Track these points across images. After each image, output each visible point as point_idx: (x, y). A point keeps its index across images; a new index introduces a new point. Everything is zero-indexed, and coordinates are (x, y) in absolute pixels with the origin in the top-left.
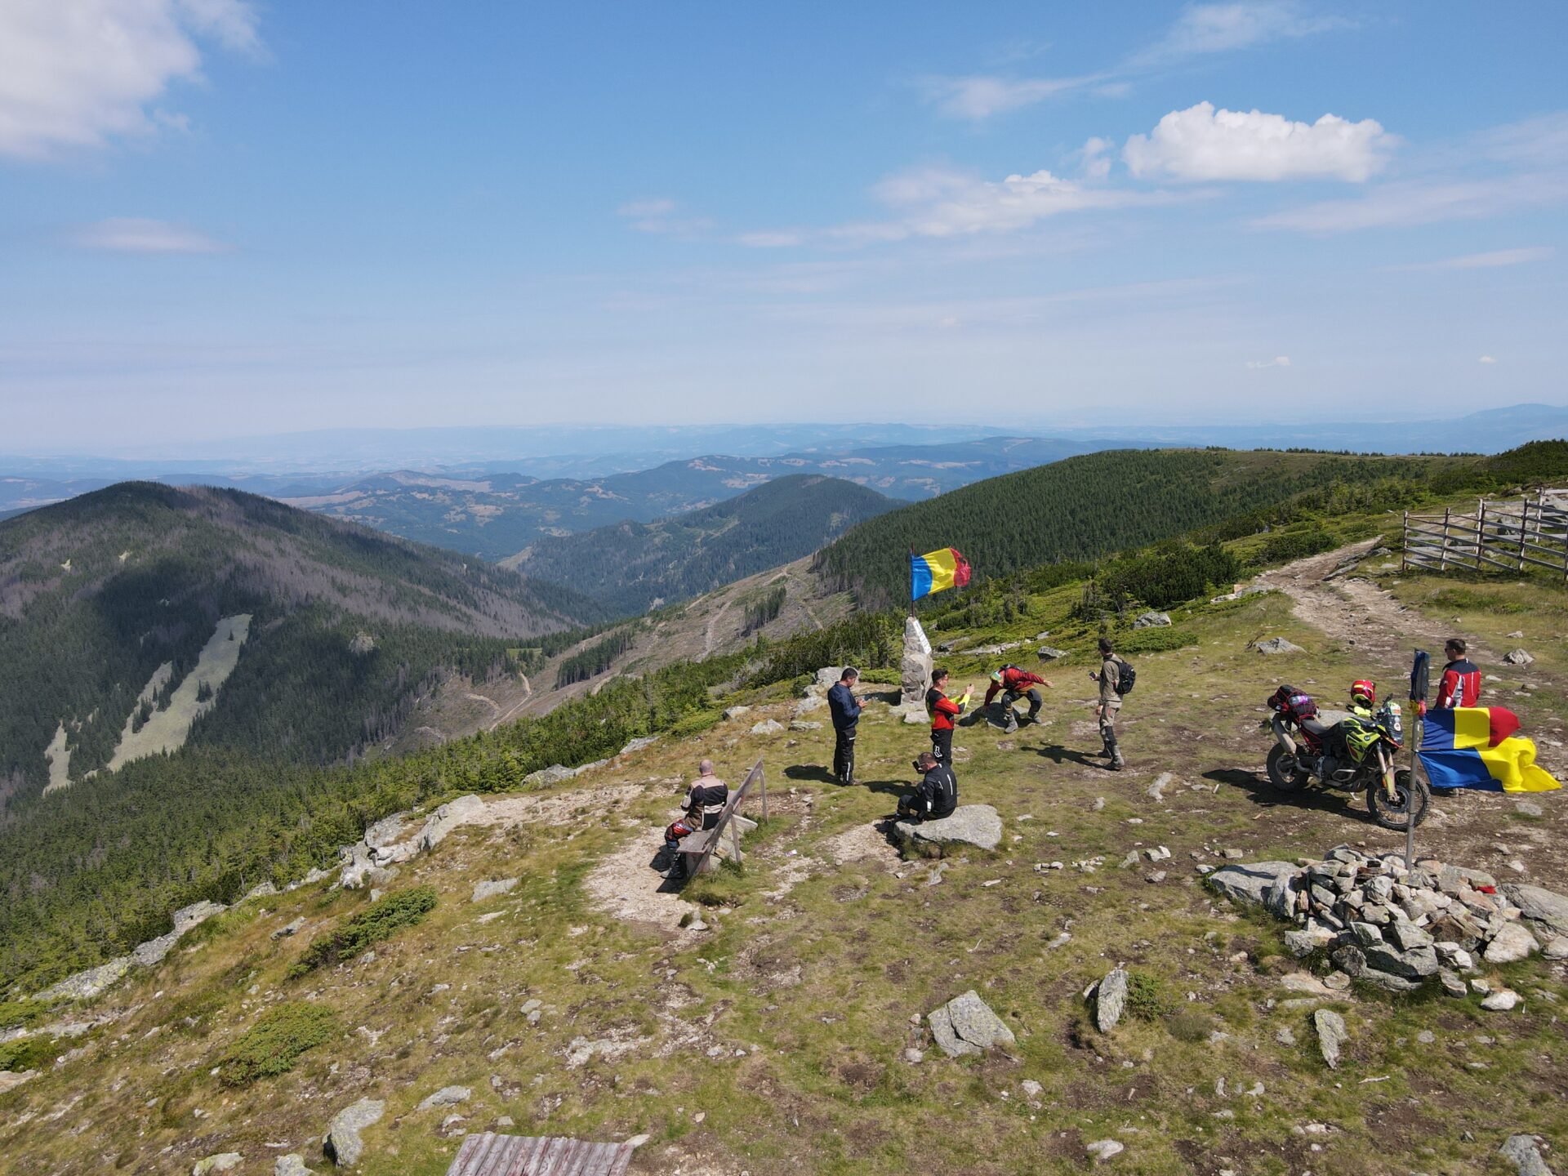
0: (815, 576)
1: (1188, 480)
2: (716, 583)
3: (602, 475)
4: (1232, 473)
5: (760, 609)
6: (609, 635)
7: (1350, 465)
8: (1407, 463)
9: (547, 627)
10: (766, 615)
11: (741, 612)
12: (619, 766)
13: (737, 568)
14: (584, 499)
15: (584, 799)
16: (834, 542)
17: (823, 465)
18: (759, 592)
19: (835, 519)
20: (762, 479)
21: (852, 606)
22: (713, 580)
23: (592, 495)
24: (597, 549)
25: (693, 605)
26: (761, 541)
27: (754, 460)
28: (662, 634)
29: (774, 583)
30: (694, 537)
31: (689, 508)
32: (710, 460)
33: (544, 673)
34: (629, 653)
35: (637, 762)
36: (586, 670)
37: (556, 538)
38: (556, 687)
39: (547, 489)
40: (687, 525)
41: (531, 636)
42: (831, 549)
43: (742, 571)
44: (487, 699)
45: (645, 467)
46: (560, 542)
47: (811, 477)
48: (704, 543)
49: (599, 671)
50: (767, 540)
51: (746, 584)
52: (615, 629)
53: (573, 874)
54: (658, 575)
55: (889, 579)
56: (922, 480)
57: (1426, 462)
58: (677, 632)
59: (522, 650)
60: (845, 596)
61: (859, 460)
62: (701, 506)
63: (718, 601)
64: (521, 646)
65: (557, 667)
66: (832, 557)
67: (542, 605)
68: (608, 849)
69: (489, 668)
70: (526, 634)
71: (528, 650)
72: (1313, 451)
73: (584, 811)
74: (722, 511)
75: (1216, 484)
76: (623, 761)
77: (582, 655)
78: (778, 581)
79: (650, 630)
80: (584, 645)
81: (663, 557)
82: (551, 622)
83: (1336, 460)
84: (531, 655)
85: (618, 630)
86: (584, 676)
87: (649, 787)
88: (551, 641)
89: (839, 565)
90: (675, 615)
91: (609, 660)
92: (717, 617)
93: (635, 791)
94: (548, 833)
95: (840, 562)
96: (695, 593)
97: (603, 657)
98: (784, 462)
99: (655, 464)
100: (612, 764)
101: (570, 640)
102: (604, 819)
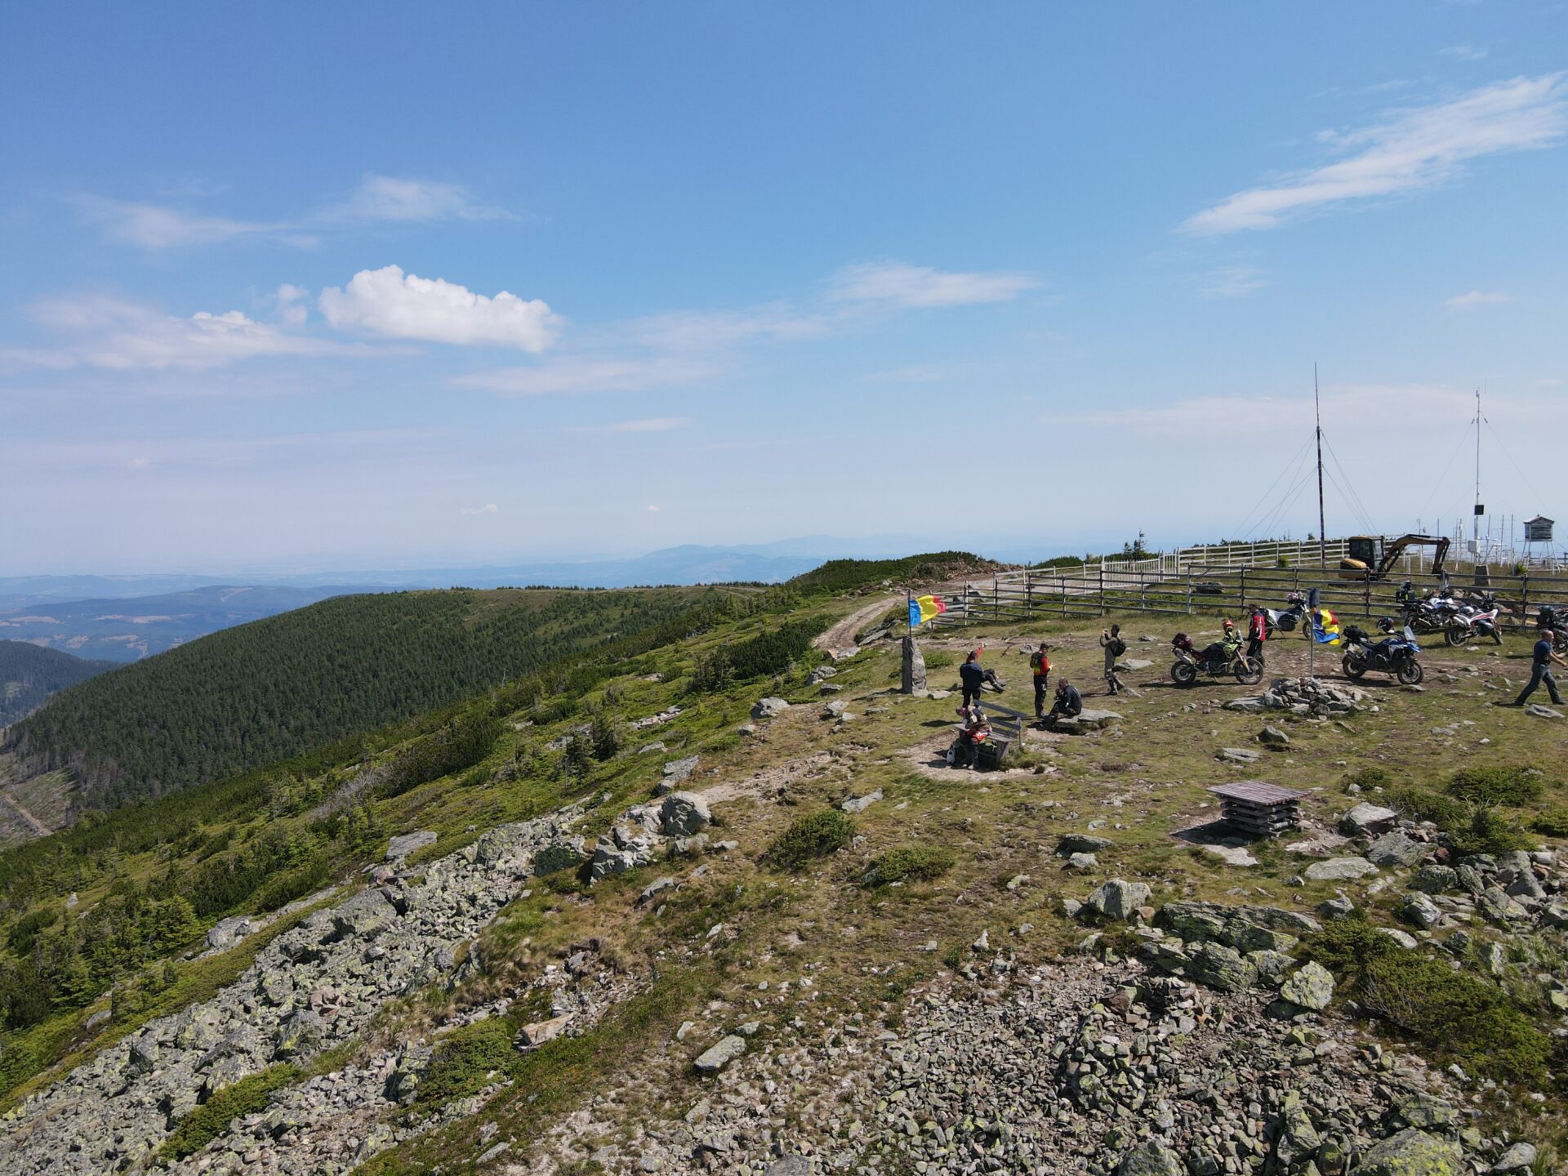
0: (11, 756)
4: (481, 611)
7: (581, 599)
8: (626, 595)
16: (30, 714)
19: (12, 689)
56: (122, 638)
57: (640, 593)
60: (58, 775)
61: (36, 618)
72: (548, 588)
83: (569, 595)
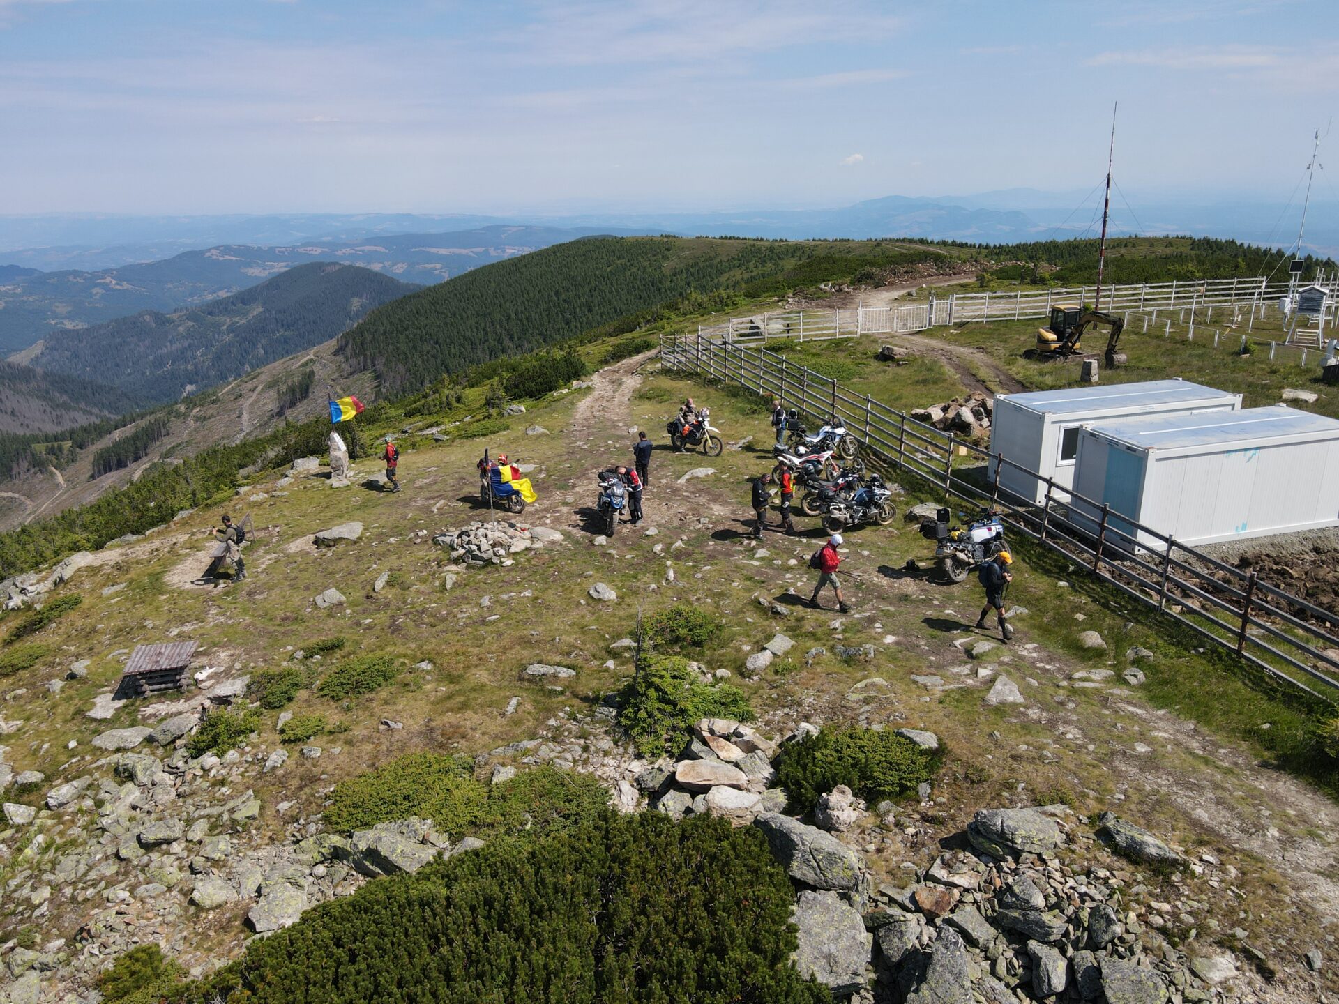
0: (340, 358)
1: (647, 263)
2: (247, 367)
3: (113, 266)
4: (679, 257)
5: (292, 390)
6: (142, 423)
9: (74, 420)
10: (298, 396)
11: (273, 394)
12: (173, 527)
13: (266, 352)
14: (95, 290)
15: (156, 544)
16: (355, 326)
17: (339, 253)
18: (289, 374)
19: (356, 303)
20: (281, 267)
21: (375, 383)
22: (243, 364)
23: (105, 287)
24: (118, 340)
25: (226, 390)
26: (288, 326)
27: (272, 249)
28: (197, 419)
29: (302, 366)
30: (219, 325)
31: (210, 297)
32: (226, 249)
33: (76, 465)
34: (166, 439)
35: (184, 523)
36: (123, 458)
37: (70, 331)
38: (93, 477)
39: (52, 281)
40: (210, 313)
41: (59, 429)
42: (352, 332)
43: (272, 354)
44: (16, 495)
45: (159, 257)
46: (75, 335)
47: (329, 264)
48: (231, 329)
49: (136, 459)
50: (293, 326)
51: (277, 367)
52: (148, 418)
53: (156, 577)
54: (186, 362)
55: (407, 358)
56: (432, 266)
58: (212, 416)
59: (50, 445)
60: (369, 374)
61: (373, 248)
62: (223, 294)
63: (250, 385)
64: (47, 441)
65: (91, 458)
66: (354, 339)
67: (65, 398)
68: (174, 564)
69: (14, 465)
70: (50, 428)
71: (56, 444)
72: (738, 238)
73: (157, 550)
74: (246, 298)
75: (668, 266)
76: (175, 524)
77: (116, 444)
78: (306, 364)
79: (185, 416)
80: (117, 435)
81: (190, 345)
82: (77, 415)
84: (60, 449)
85: (152, 418)
86: (121, 464)
87: (193, 534)
88: (80, 433)
89: (361, 348)
90: (208, 400)
91: (145, 448)
92: (251, 400)
93: (186, 537)
94: (137, 562)
95: (362, 344)
96: (226, 378)
97: (139, 445)
98: (301, 250)
99: (169, 254)
100: (169, 526)
101: (101, 431)
102: (169, 552)
